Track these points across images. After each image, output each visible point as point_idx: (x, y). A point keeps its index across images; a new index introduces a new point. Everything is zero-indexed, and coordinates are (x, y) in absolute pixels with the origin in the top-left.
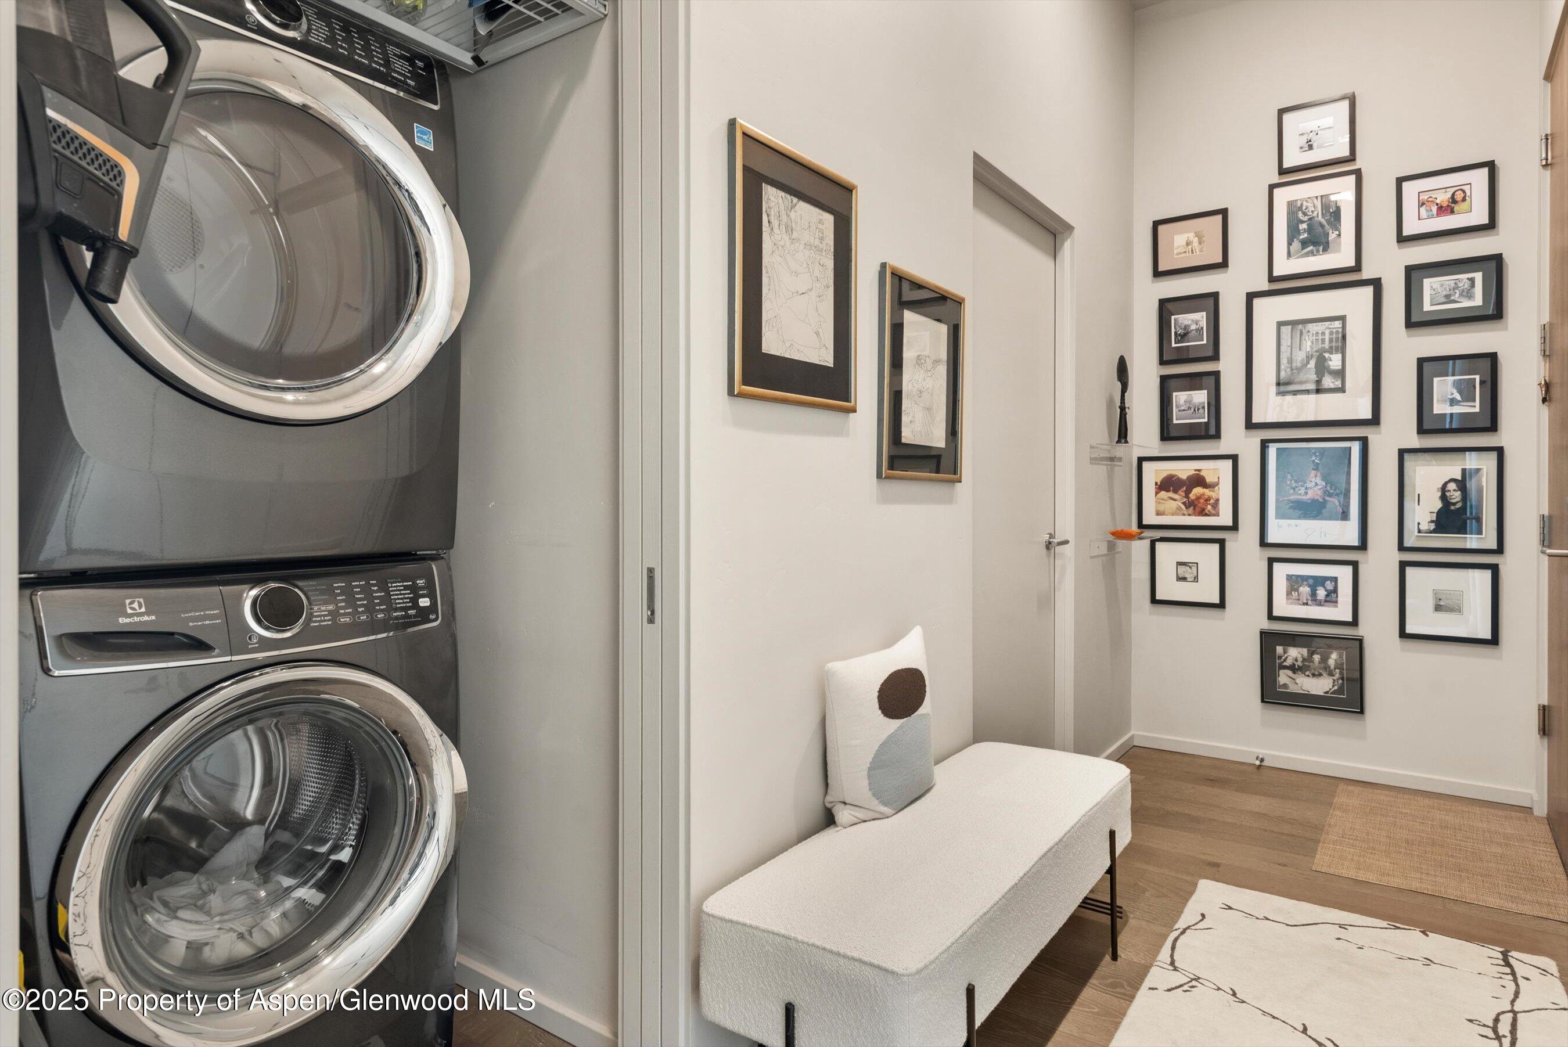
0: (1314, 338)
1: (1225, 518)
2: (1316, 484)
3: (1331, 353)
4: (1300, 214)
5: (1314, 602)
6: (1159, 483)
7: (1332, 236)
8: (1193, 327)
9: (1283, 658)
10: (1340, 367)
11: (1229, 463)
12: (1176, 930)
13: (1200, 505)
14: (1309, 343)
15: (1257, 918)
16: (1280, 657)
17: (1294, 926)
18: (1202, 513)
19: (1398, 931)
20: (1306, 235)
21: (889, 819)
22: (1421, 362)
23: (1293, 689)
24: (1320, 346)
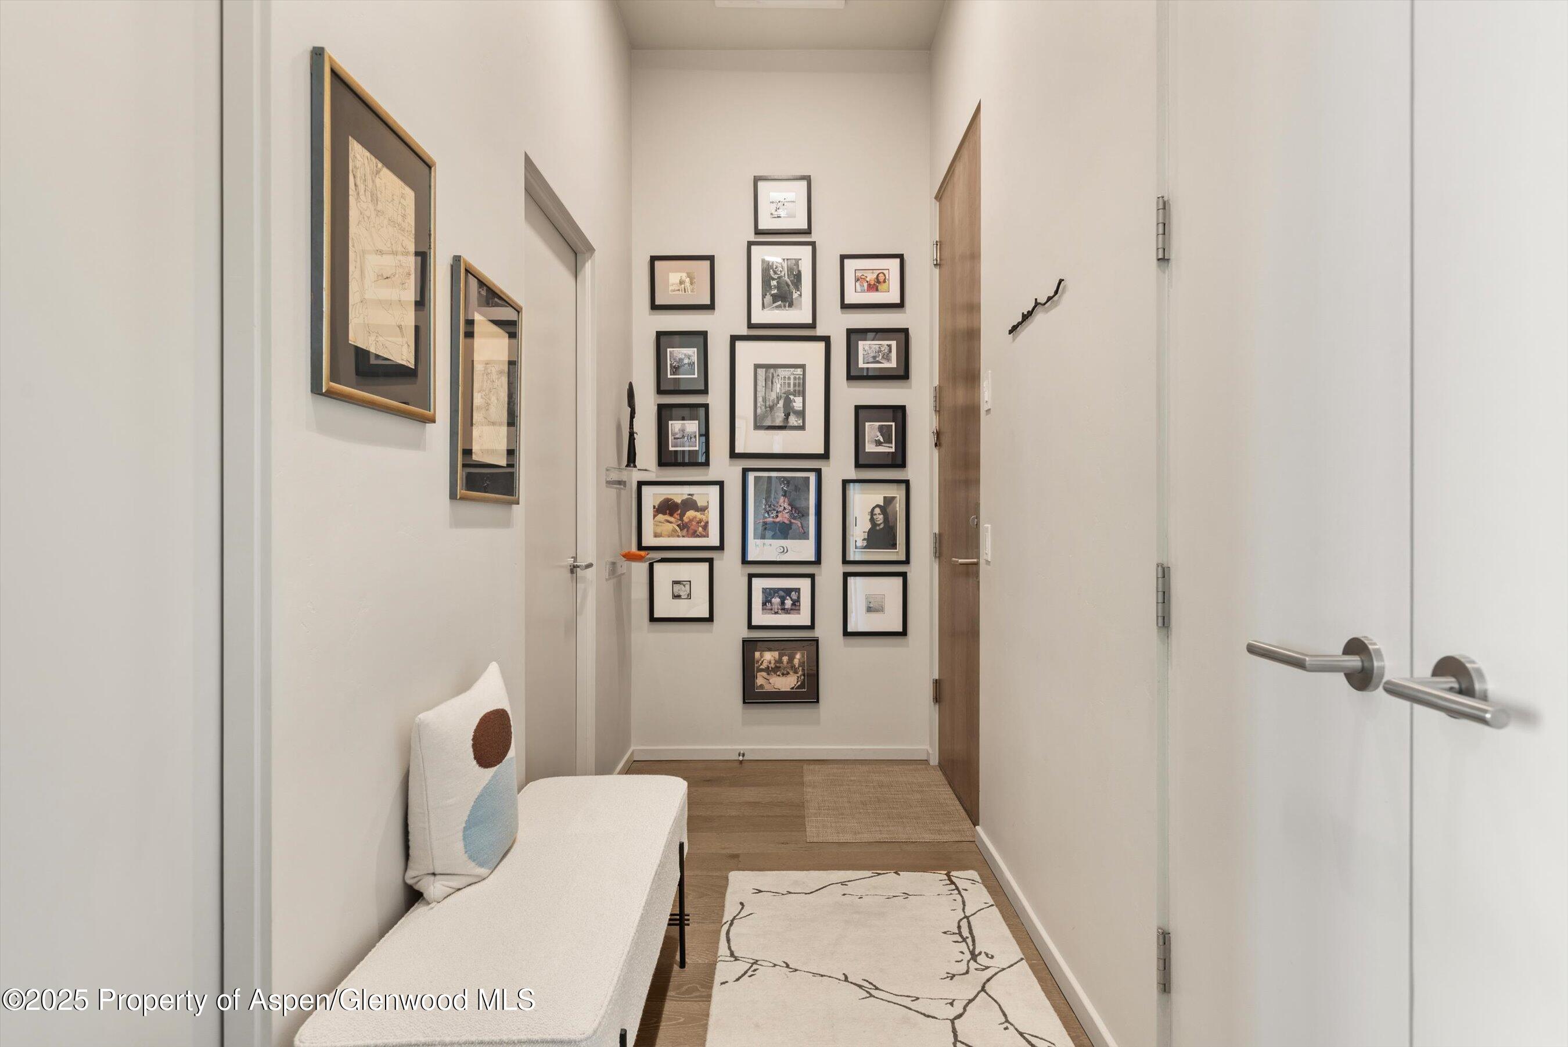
0: (783, 381)
1: (713, 540)
2: (785, 508)
3: (795, 396)
4: (772, 272)
5: (783, 611)
6: (657, 507)
7: (795, 295)
8: (686, 361)
9: (760, 662)
10: (801, 408)
11: (717, 488)
12: (725, 923)
13: (692, 527)
14: (779, 386)
15: (783, 894)
16: (758, 662)
17: (811, 893)
18: (694, 534)
19: (880, 876)
20: (776, 291)
21: (486, 880)
22: (858, 408)
23: (768, 688)
24: (787, 389)
